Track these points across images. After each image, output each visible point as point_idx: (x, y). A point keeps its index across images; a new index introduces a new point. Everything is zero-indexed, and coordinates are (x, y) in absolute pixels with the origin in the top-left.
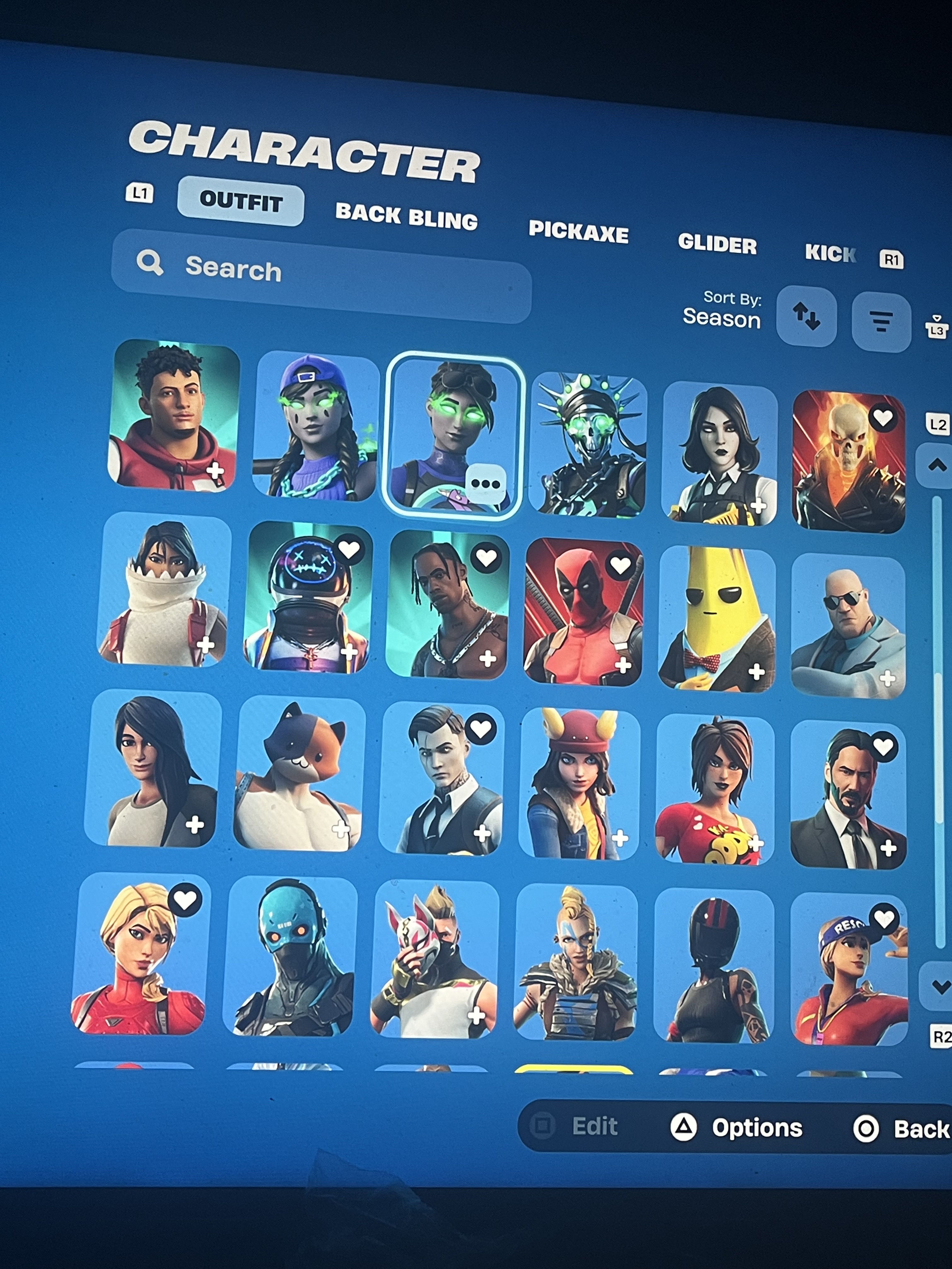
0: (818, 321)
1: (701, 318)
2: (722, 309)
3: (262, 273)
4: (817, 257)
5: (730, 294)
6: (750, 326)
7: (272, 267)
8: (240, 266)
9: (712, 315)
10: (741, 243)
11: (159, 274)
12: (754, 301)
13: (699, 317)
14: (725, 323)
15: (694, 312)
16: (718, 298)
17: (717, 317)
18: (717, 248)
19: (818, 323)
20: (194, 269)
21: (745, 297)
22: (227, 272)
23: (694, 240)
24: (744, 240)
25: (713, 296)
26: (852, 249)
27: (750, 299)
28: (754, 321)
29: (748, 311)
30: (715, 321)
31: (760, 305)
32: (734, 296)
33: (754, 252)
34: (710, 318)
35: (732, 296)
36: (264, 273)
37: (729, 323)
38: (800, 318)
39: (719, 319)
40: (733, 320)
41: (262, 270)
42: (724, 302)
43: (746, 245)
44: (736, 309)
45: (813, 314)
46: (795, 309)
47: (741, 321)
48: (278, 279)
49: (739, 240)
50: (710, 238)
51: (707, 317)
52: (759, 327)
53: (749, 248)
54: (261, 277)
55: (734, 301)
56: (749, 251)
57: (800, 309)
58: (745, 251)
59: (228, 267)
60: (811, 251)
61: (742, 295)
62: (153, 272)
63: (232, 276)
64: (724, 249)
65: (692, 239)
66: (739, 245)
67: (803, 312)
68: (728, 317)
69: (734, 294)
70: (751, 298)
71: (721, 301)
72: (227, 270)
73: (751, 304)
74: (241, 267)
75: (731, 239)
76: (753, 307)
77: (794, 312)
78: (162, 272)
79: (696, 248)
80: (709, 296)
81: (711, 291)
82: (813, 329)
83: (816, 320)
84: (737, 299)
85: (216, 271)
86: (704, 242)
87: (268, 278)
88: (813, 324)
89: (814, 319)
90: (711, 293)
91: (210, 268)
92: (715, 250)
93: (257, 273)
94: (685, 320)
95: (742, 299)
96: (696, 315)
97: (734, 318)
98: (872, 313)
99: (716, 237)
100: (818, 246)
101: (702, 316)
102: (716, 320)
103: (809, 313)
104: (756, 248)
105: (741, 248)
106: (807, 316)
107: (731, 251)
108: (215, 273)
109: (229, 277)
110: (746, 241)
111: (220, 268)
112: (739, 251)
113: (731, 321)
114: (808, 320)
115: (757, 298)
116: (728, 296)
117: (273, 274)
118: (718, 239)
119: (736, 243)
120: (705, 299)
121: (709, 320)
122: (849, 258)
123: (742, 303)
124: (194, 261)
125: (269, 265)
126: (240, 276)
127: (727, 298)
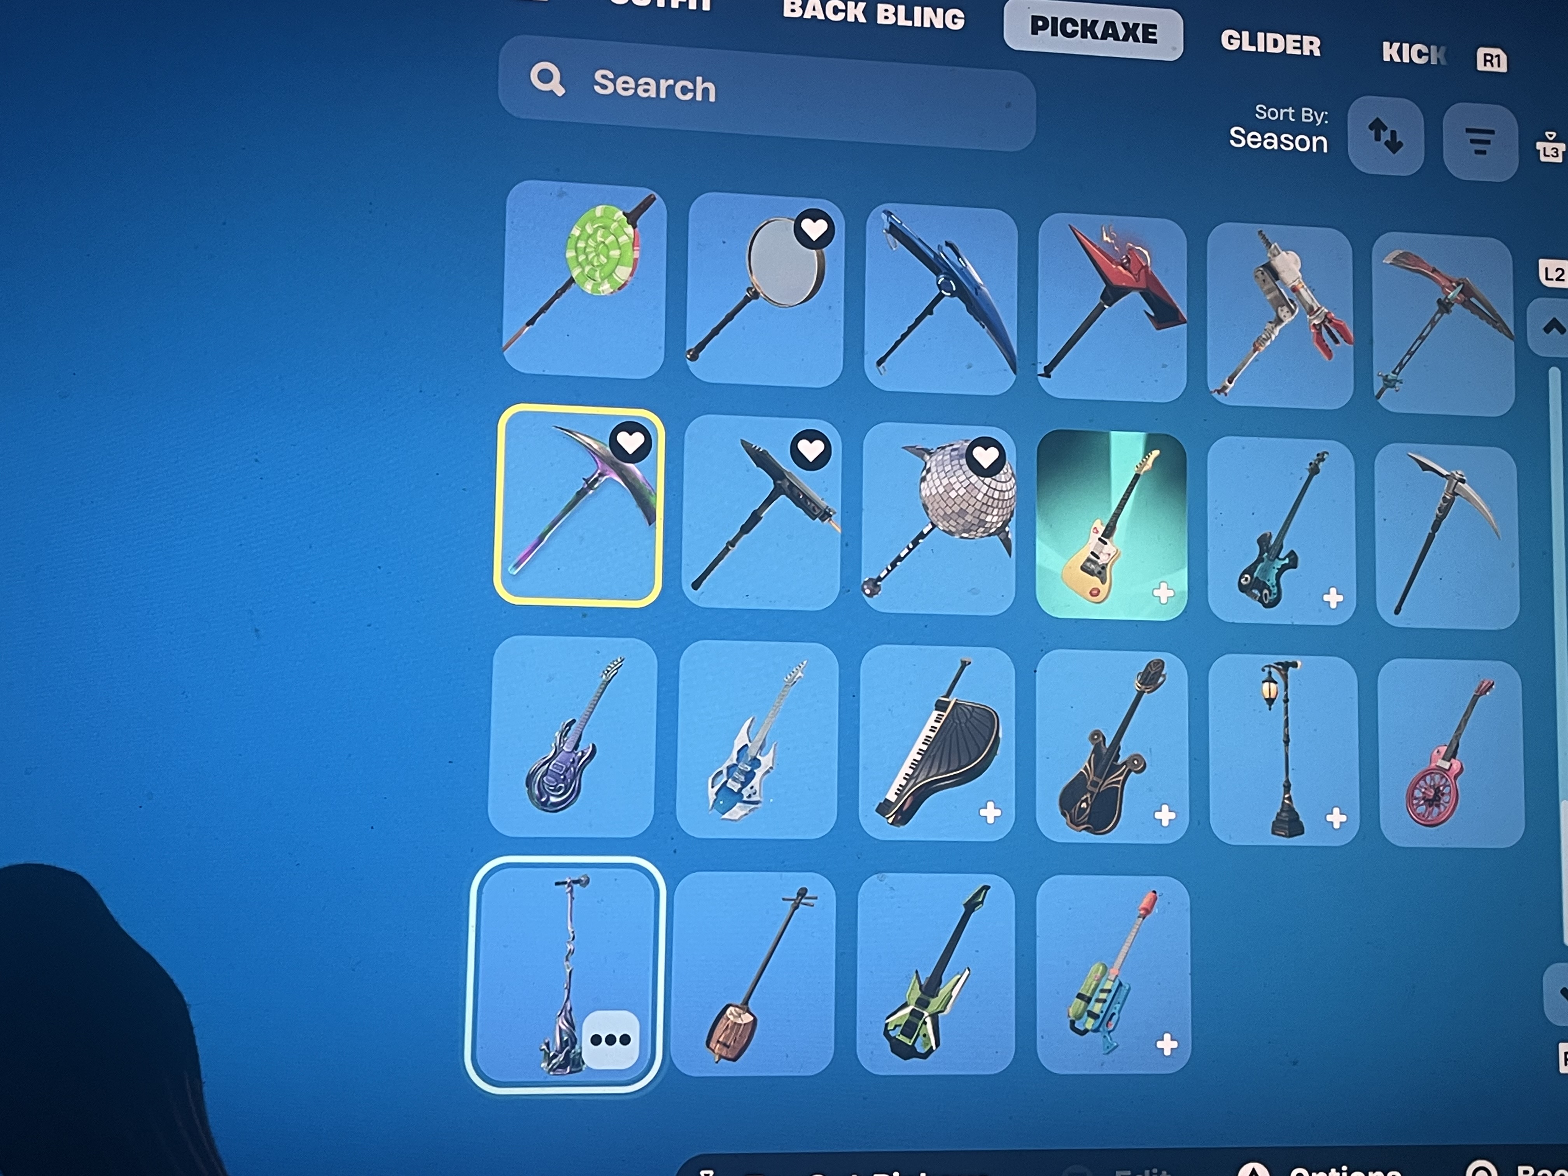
0: (1400, 142)
1: (1252, 140)
2: (1279, 128)
3: (691, 91)
4: (1397, 59)
5: (1288, 108)
6: (1315, 150)
7: (703, 82)
8: (662, 82)
9: (1266, 136)
10: (1301, 42)
11: (560, 95)
12: (1319, 118)
13: (1249, 139)
14: (1282, 146)
15: (1243, 132)
16: (1273, 114)
17: (1271, 138)
18: (1271, 49)
19: (1400, 144)
20: (605, 87)
21: (1307, 112)
22: (646, 91)
23: (1241, 39)
24: (1304, 37)
25: (1266, 111)
26: (1443, 49)
27: (1313, 115)
28: (1320, 143)
29: (1311, 130)
30: (1270, 144)
31: (1326, 122)
32: (1293, 111)
33: (1317, 53)
34: (1263, 139)
35: (1291, 111)
36: (694, 91)
37: (1288, 146)
38: (1378, 138)
39: (1275, 141)
40: (1293, 142)
41: (690, 86)
42: (1281, 118)
43: (1307, 44)
44: (1297, 128)
45: (1393, 133)
46: (1371, 127)
47: (1302, 143)
48: (712, 99)
49: (1298, 37)
50: (1261, 35)
51: (1259, 139)
52: (1325, 150)
53: (1311, 47)
54: (689, 96)
55: (1293, 118)
56: (1311, 51)
57: (1377, 126)
58: (1307, 53)
59: (647, 84)
60: (1389, 51)
61: (1304, 109)
62: (552, 91)
63: (654, 95)
64: (1279, 50)
65: (1238, 36)
66: (1298, 45)
67: (1382, 131)
68: (1286, 139)
69: (1293, 109)
70: (1315, 113)
71: (1277, 117)
72: (647, 87)
73: (1315, 121)
74: (664, 84)
75: (1288, 36)
76: (1317, 125)
77: (1369, 130)
78: (564, 91)
79: (1244, 49)
80: (1262, 112)
81: (1264, 105)
82: (1394, 152)
83: (1398, 141)
84: (1298, 115)
85: (632, 88)
86: (1253, 41)
87: (699, 98)
88: (1394, 145)
89: (1396, 139)
90: (1265, 108)
91: (624, 85)
92: (1268, 51)
93: (685, 90)
94: (1232, 142)
95: (1304, 115)
96: (1245, 136)
97: (1295, 138)
98: (1468, 130)
99: (1268, 35)
100: (1399, 44)
101: (1253, 137)
102: (1272, 142)
103: (1388, 132)
104: (1319, 48)
105: (1301, 48)
106: (1386, 136)
107: (1288, 52)
108: (631, 92)
109: (649, 97)
110: (1307, 39)
111: (637, 86)
112: (1298, 52)
113: (1290, 143)
114: (1387, 141)
115: (1322, 113)
116: (1286, 110)
117: (706, 91)
118: (1271, 36)
119: (1294, 41)
120: (1257, 115)
121: (1262, 142)
122: (1438, 60)
123: (1304, 120)
124: (604, 77)
125: (699, 79)
126: (663, 95)
127: (1285, 113)
